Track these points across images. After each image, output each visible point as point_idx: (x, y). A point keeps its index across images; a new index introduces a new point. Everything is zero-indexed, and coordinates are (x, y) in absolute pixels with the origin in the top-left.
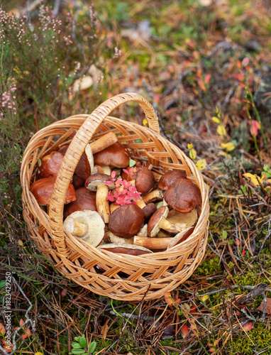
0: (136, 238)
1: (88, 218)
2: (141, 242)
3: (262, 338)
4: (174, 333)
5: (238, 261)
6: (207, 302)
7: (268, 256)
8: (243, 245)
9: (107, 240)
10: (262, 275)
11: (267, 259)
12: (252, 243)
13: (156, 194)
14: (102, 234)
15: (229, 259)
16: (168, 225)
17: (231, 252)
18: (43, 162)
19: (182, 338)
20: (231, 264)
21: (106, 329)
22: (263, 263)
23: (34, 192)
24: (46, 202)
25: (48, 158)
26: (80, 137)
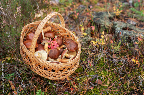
0: (57, 59)
1: (42, 53)
2: (59, 60)
3: (96, 91)
4: (68, 90)
5: (88, 68)
6: (79, 80)
7: (98, 67)
8: (90, 63)
9: (48, 60)
10: (96, 72)
11: (97, 67)
12: (93, 63)
13: (63, 46)
14: (46, 58)
15: (86, 67)
16: (68, 55)
17: (86, 66)
18: (27, 35)
19: (71, 92)
20: (86, 69)
21: (47, 89)
22: (96, 69)
23: (24, 44)
24: (28, 47)
25: (29, 34)
26: (41, 24)
